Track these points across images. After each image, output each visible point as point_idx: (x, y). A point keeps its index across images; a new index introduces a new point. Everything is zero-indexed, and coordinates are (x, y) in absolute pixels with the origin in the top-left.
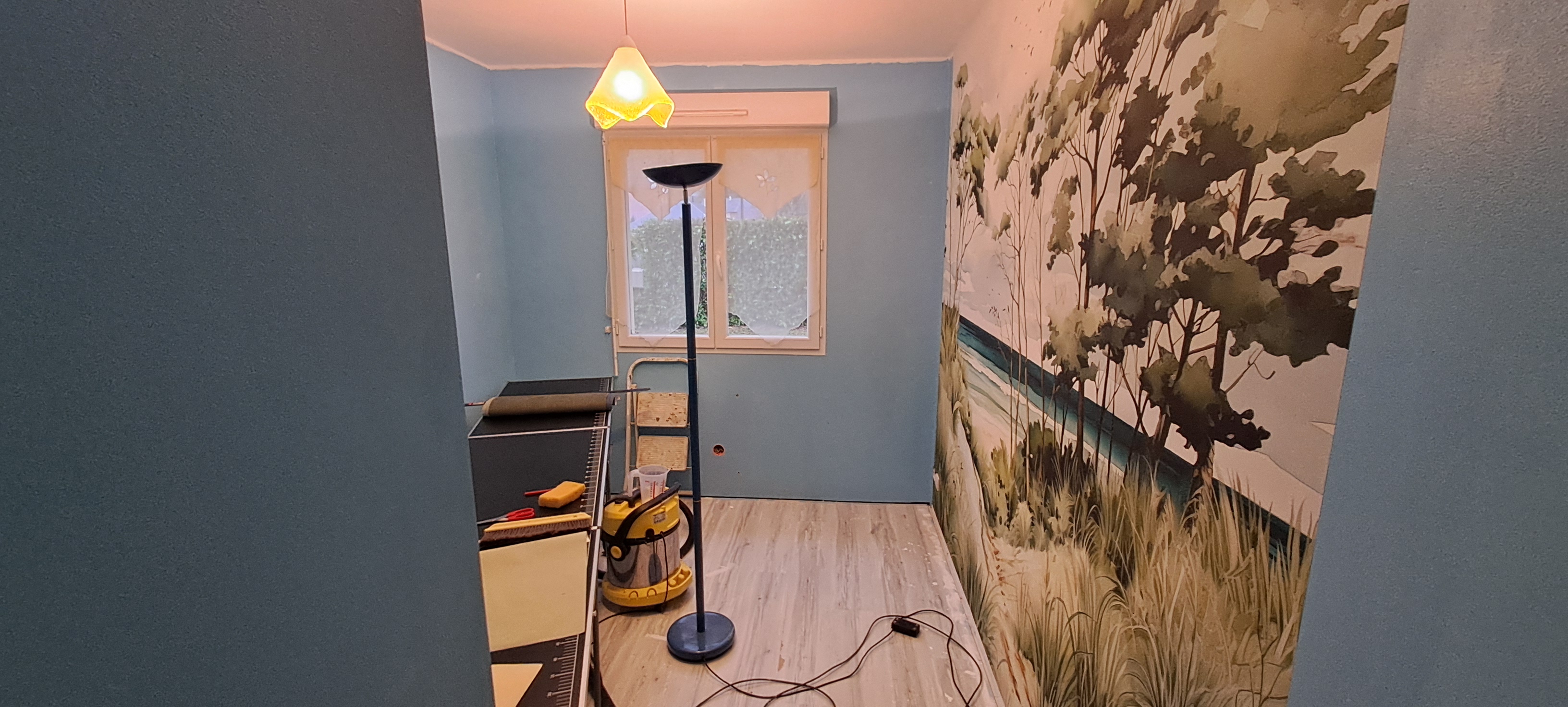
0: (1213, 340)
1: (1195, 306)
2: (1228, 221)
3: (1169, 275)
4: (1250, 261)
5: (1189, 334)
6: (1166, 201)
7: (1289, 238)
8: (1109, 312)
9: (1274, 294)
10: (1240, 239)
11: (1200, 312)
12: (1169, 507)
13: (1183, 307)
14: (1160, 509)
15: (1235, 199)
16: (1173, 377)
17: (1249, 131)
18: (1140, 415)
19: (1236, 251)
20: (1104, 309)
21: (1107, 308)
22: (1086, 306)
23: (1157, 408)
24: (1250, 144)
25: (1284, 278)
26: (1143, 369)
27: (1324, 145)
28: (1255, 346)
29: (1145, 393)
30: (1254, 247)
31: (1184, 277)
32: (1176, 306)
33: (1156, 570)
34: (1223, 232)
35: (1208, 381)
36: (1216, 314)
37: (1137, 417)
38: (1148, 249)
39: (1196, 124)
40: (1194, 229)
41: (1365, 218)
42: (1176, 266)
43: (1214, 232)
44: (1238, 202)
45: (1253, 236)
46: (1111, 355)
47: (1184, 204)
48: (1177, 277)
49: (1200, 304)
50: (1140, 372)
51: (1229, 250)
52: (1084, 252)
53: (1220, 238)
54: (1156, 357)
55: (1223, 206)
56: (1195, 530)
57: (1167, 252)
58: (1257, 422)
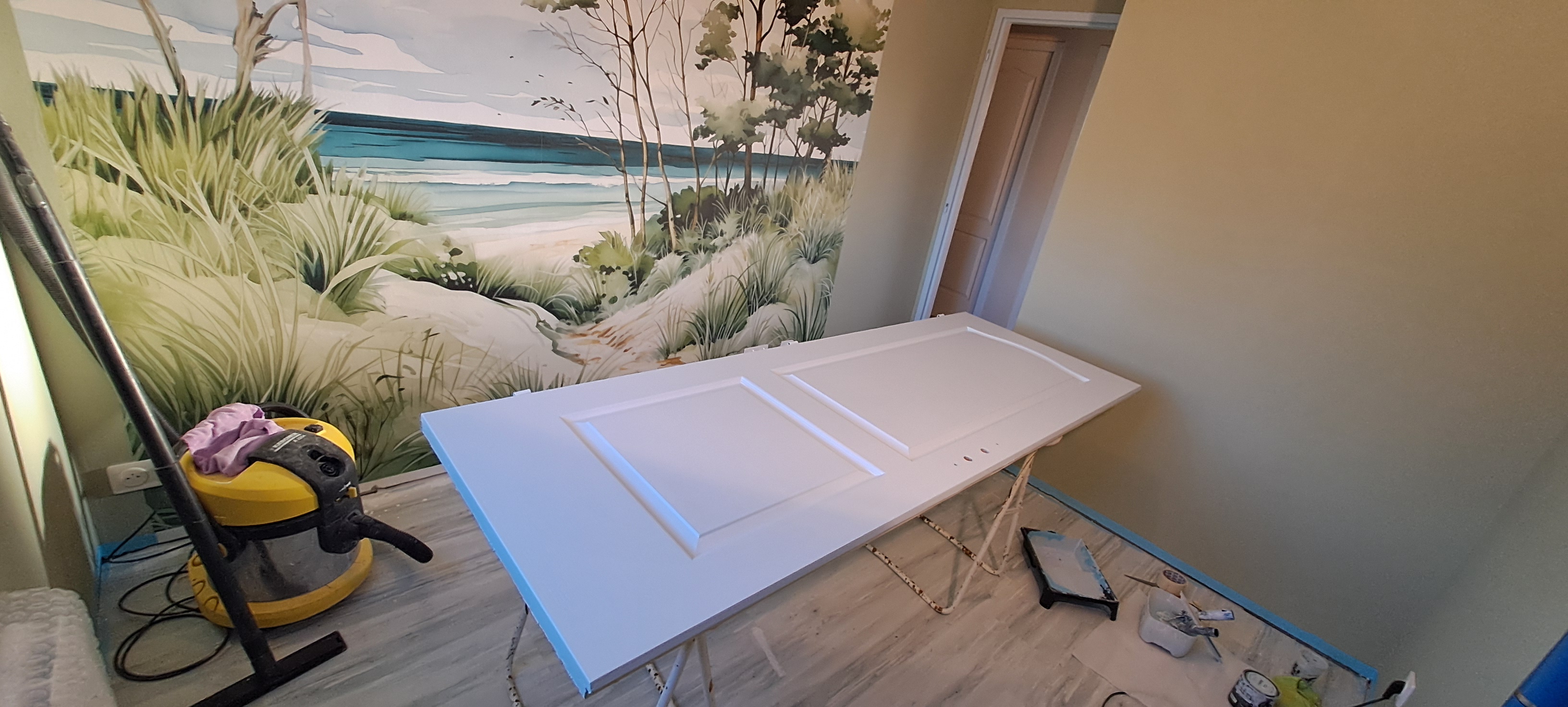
0: (834, 112)
1: (827, 99)
2: (842, 68)
3: (814, 86)
4: (848, 85)
5: (824, 110)
6: (815, 52)
7: (860, 79)
8: (775, 102)
9: (854, 96)
10: (845, 77)
11: (829, 101)
12: (812, 181)
13: (822, 100)
14: (808, 182)
15: (845, 61)
16: (816, 129)
17: (851, 39)
18: (797, 150)
19: (844, 80)
20: (771, 101)
21: (773, 100)
22: (752, 99)
23: (807, 144)
24: (851, 43)
25: (858, 91)
26: (799, 129)
27: (870, 54)
28: (848, 112)
29: (800, 139)
30: (850, 80)
31: (822, 88)
32: (819, 100)
33: (805, 208)
34: (840, 73)
35: (831, 127)
36: (836, 103)
37: (795, 151)
38: (804, 72)
39: (831, 23)
40: (828, 69)
41: (876, 78)
42: (819, 82)
43: (836, 72)
44: (846, 63)
45: (850, 76)
46: (777, 125)
47: (824, 56)
48: (819, 88)
49: (829, 99)
50: (798, 130)
51: (842, 80)
52: (749, 64)
53: (839, 74)
54: (808, 121)
55: (840, 62)
56: (823, 181)
57: (815, 76)
58: (847, 137)
